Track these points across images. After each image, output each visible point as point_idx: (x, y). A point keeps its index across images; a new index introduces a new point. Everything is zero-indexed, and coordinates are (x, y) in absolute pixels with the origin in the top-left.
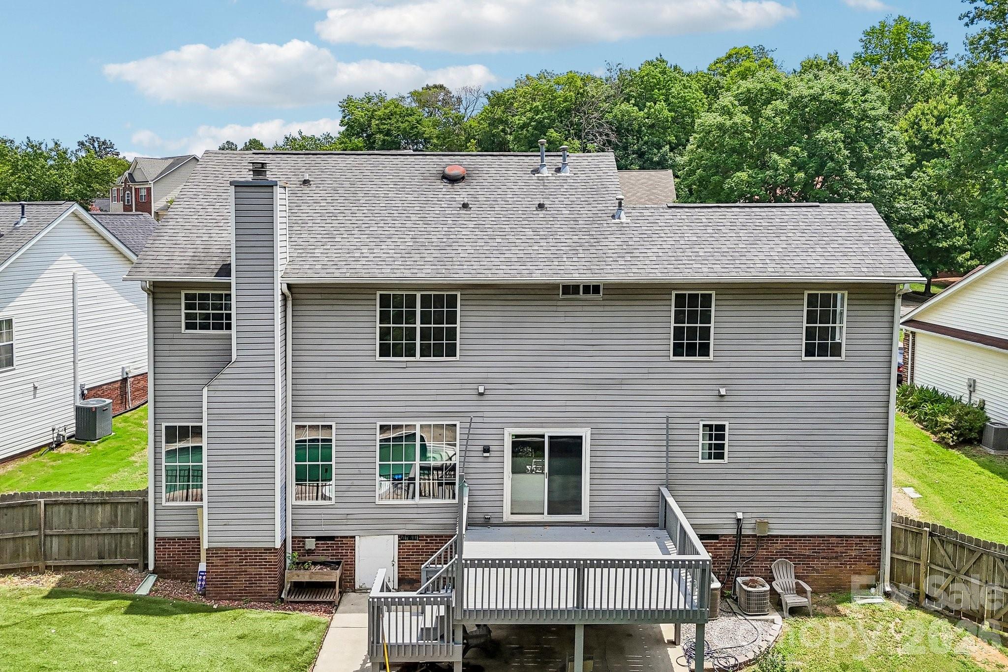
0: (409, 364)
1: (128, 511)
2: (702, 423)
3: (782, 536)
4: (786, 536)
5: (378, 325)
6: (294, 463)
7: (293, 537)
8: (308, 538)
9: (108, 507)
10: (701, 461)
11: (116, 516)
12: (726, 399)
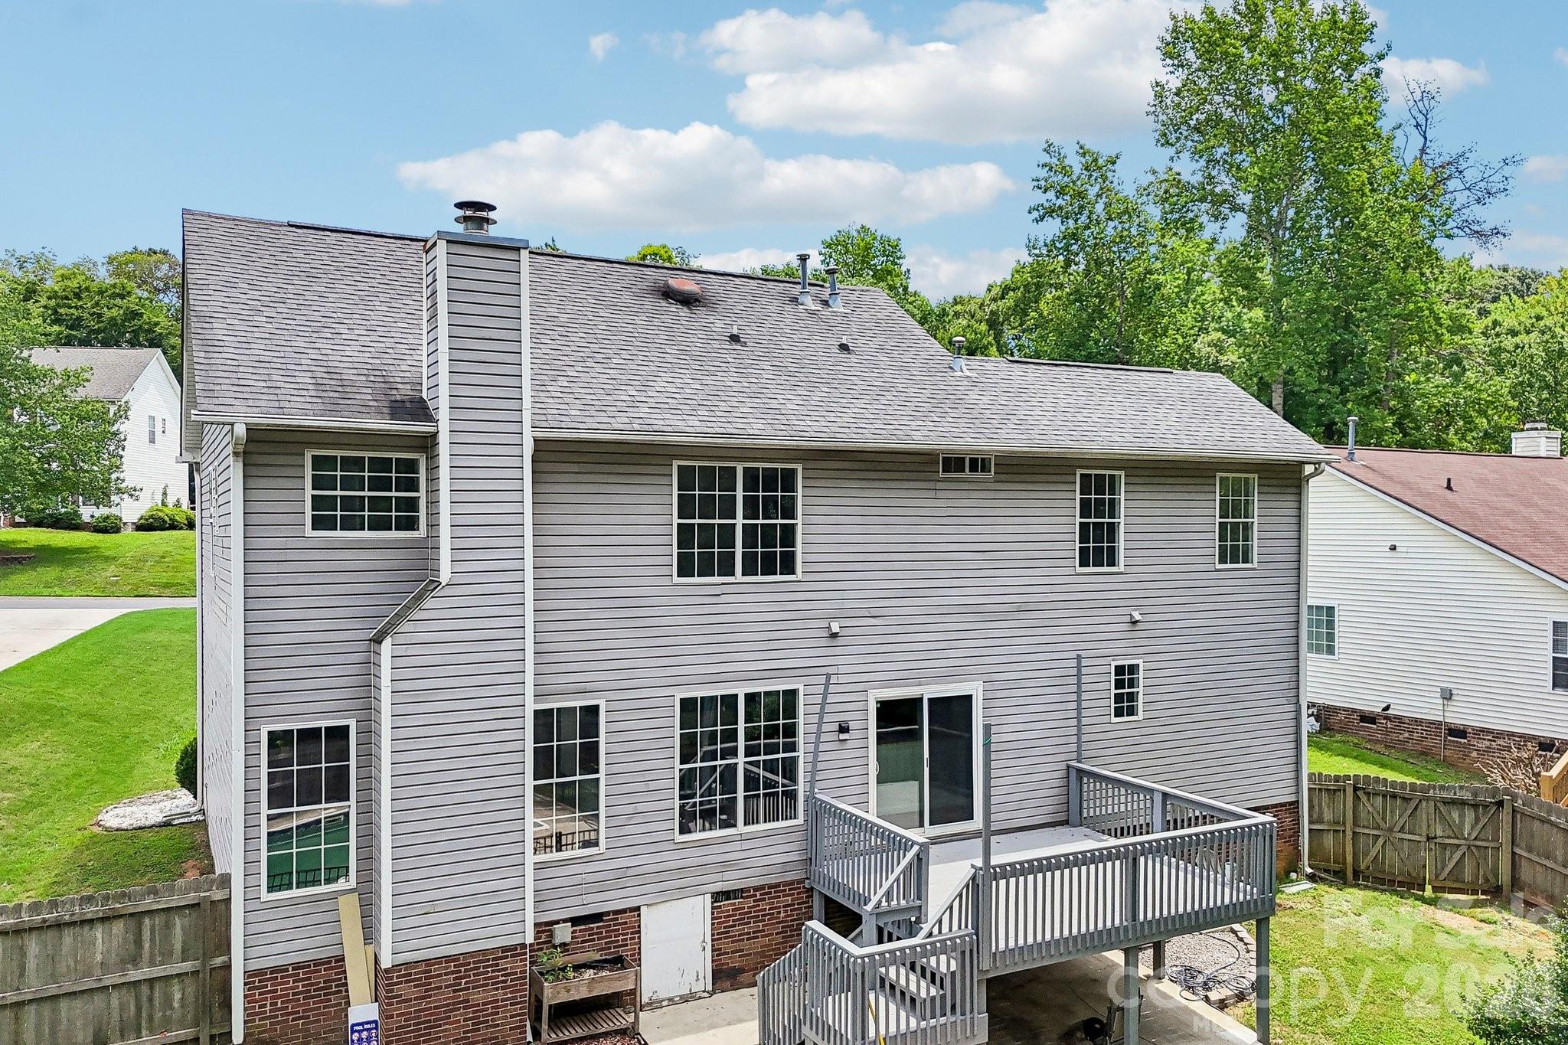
0: (724, 589)
1: (168, 926)
2: (1114, 664)
5: (676, 521)
6: (532, 783)
7: (535, 926)
8: (557, 922)
9: (118, 927)
10: (1113, 720)
12: (1139, 627)
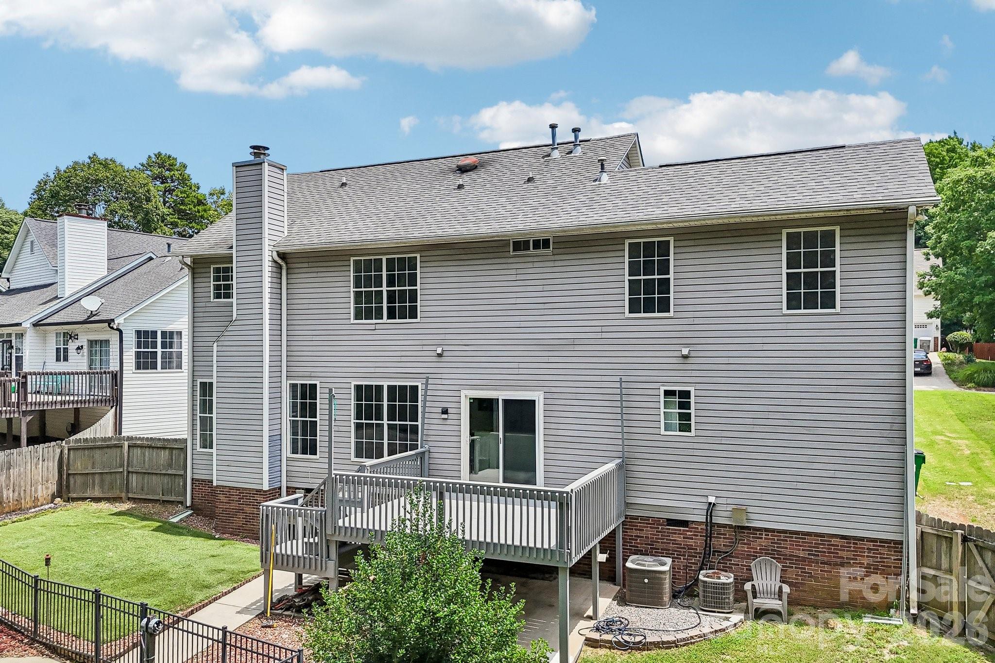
0: (378, 327)
1: (179, 455)
2: (663, 389)
3: (767, 530)
4: (773, 531)
5: (352, 289)
6: (289, 418)
7: (287, 487)
8: (299, 489)
9: (167, 451)
10: (663, 432)
11: (172, 459)
12: (690, 360)
